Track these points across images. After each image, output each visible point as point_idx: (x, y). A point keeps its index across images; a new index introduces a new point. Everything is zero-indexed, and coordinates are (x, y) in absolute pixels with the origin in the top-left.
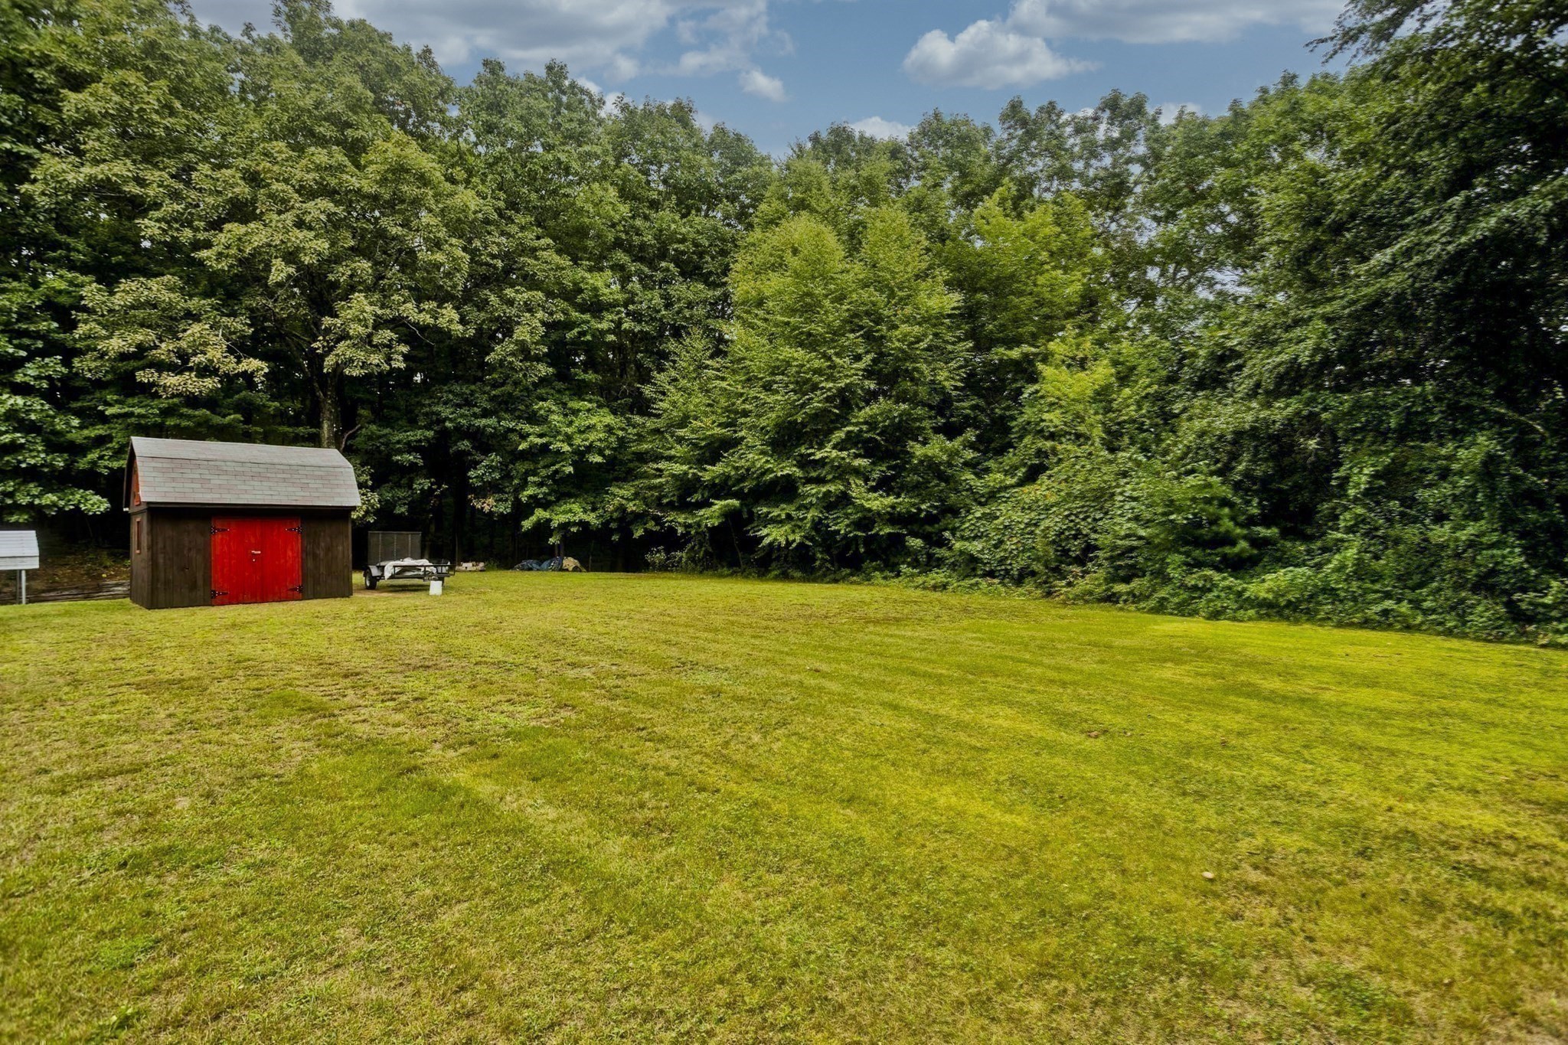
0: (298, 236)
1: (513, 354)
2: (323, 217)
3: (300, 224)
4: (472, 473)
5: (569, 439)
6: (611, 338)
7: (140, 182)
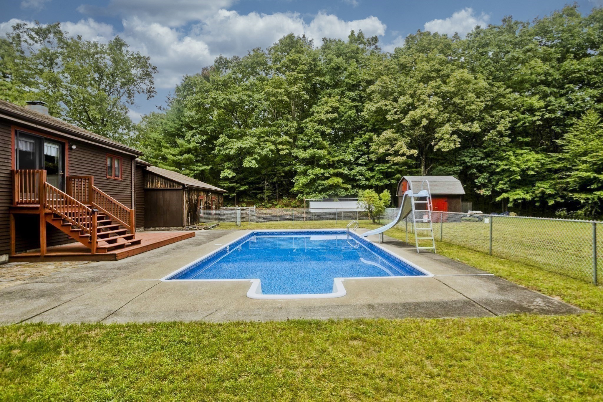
0: (430, 110)
1: (496, 136)
2: (436, 103)
3: (429, 106)
4: (476, 181)
5: (518, 166)
6: (540, 123)
7: (386, 105)
